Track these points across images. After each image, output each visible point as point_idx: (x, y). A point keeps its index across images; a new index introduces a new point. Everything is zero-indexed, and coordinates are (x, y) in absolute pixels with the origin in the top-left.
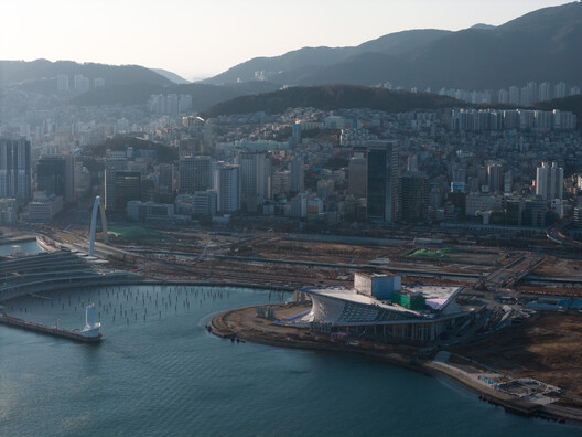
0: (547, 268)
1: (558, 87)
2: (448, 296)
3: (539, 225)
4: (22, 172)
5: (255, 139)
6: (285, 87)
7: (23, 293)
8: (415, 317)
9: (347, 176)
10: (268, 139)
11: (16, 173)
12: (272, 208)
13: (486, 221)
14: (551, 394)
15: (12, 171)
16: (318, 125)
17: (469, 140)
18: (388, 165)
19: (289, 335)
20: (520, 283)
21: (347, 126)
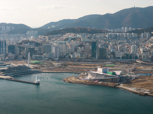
0: (138, 68)
1: (130, 28)
2: (120, 72)
3: (133, 59)
4: (4, 48)
5: (59, 41)
6: (61, 29)
7: (16, 75)
8: (114, 77)
9: (84, 49)
10: (62, 40)
11: (3, 49)
12: (68, 56)
13: (121, 58)
14: (149, 91)
15: (2, 48)
16: (75, 37)
17: (112, 40)
18: (96, 45)
19: (84, 82)
20: (133, 71)
21: (82, 37)
